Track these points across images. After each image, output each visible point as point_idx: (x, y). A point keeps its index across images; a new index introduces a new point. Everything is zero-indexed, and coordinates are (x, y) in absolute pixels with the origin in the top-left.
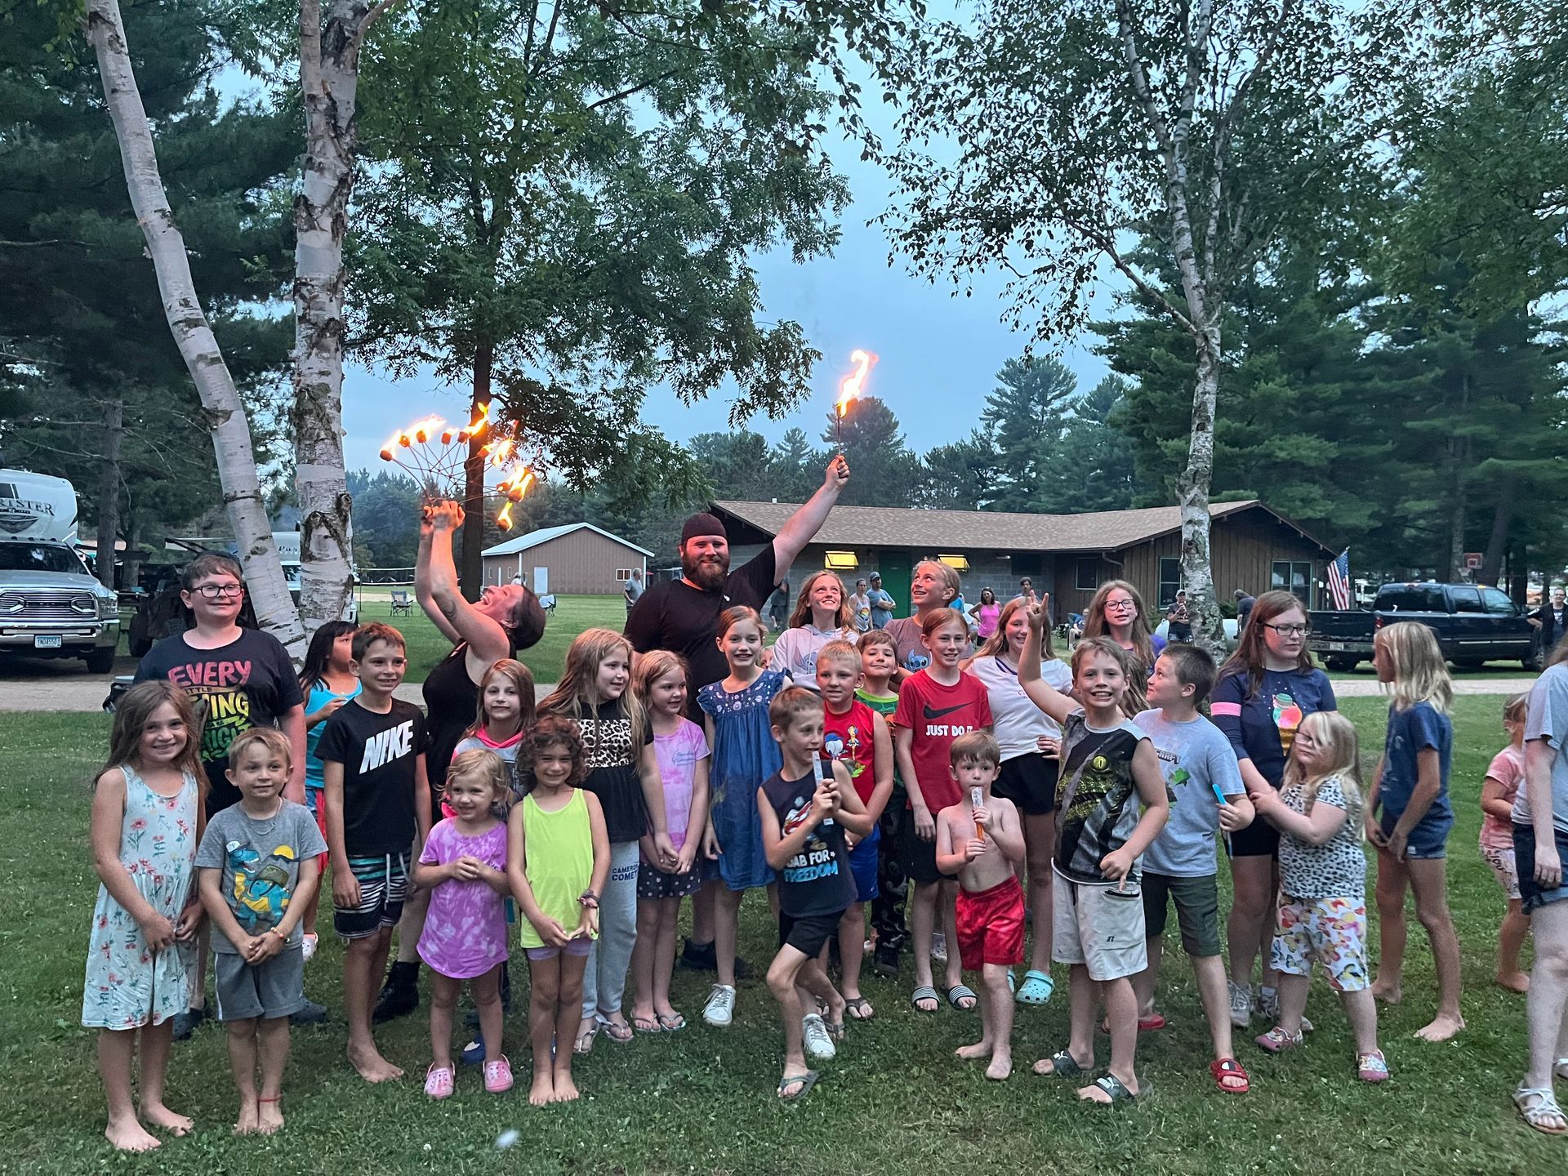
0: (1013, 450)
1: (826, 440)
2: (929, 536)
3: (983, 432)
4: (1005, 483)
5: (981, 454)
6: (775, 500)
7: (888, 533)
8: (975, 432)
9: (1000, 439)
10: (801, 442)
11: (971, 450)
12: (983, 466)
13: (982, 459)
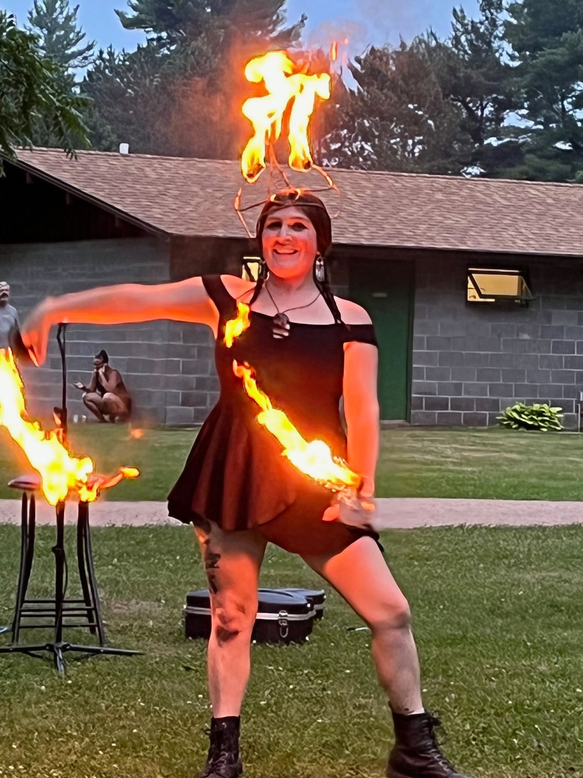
0: (542, 57)
1: (129, 24)
2: (449, 229)
3: (478, 17)
4: (518, 132)
5: (470, 64)
6: (124, 148)
7: (369, 221)
8: (459, 16)
9: (511, 32)
10: (68, 28)
11: (450, 56)
12: (478, 93)
13: (476, 75)
